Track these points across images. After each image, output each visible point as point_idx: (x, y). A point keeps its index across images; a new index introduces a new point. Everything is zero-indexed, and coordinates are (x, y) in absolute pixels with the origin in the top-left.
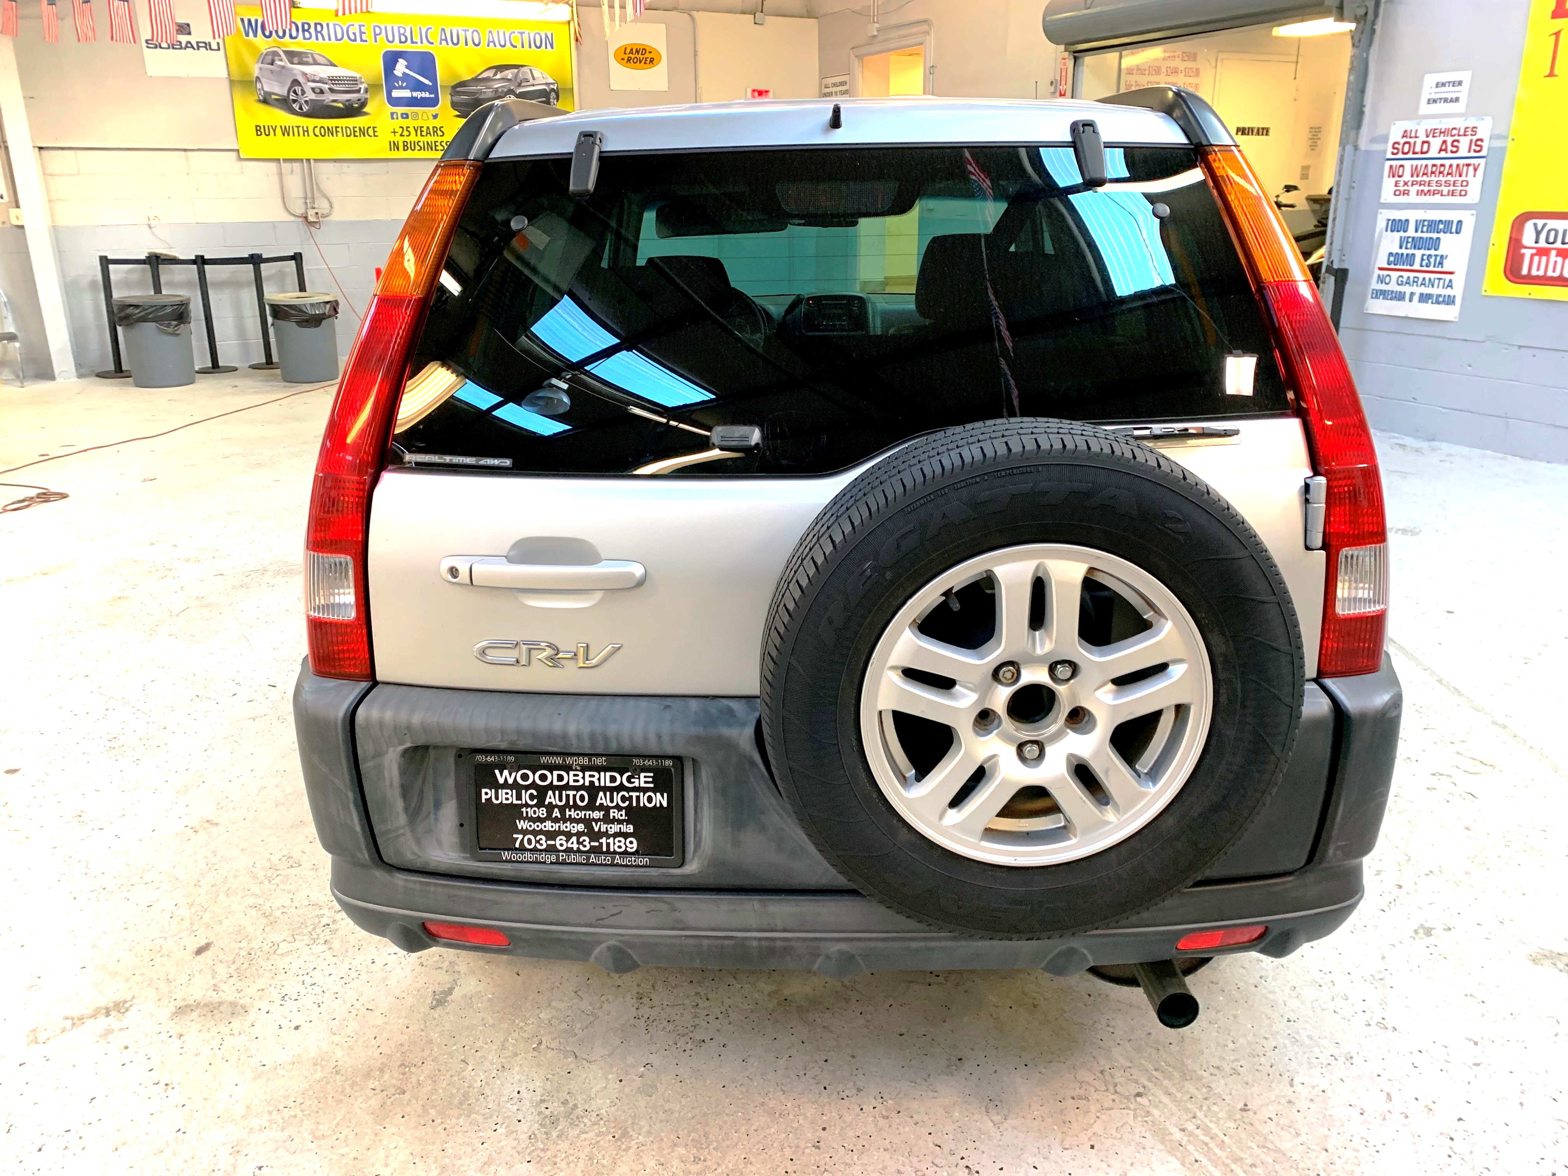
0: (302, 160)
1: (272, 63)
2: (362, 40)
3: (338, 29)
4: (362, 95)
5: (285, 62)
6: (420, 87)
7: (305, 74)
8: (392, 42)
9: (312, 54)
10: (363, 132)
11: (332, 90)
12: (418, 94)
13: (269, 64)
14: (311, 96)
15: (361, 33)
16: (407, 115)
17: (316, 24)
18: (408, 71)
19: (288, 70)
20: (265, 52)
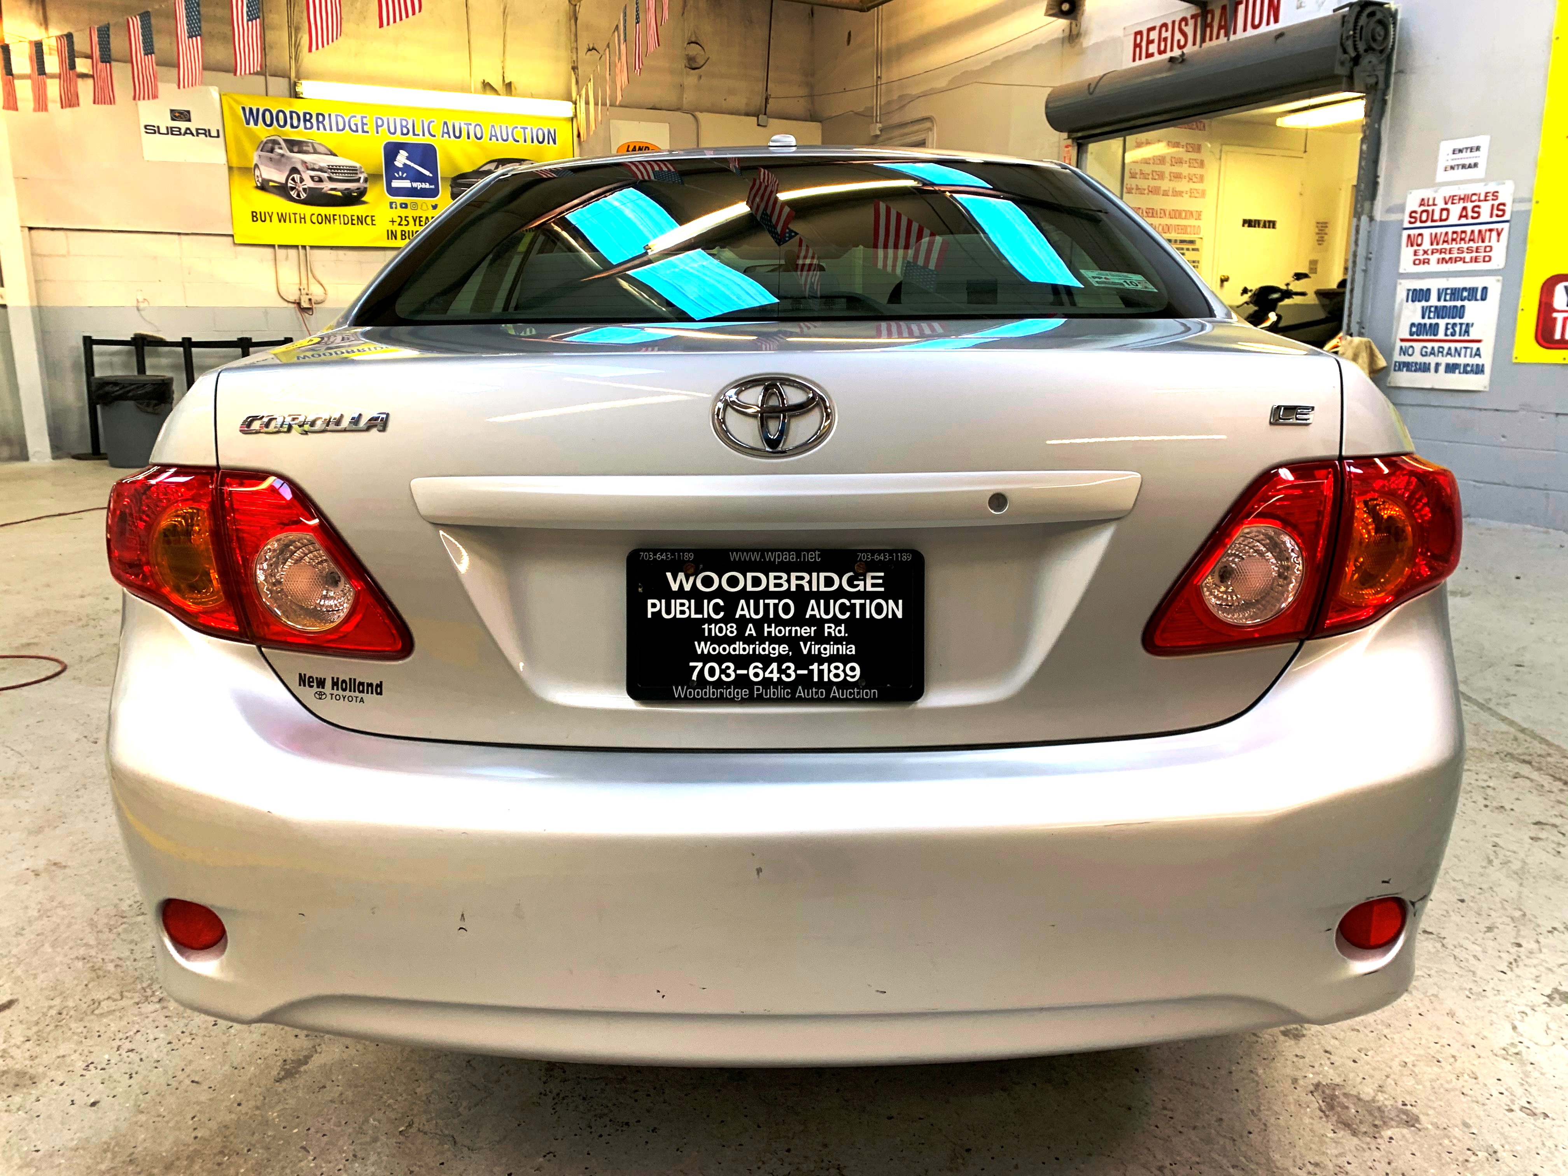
0: (296, 247)
1: (271, 151)
2: (364, 131)
3: (340, 120)
4: (361, 184)
5: (285, 150)
6: (421, 178)
7: (304, 163)
8: (394, 133)
9: (312, 143)
10: (361, 220)
11: (331, 179)
12: (418, 185)
13: (268, 151)
14: (309, 184)
15: (363, 124)
16: (406, 204)
17: (318, 115)
18: (409, 163)
19: (288, 158)
20: (265, 140)
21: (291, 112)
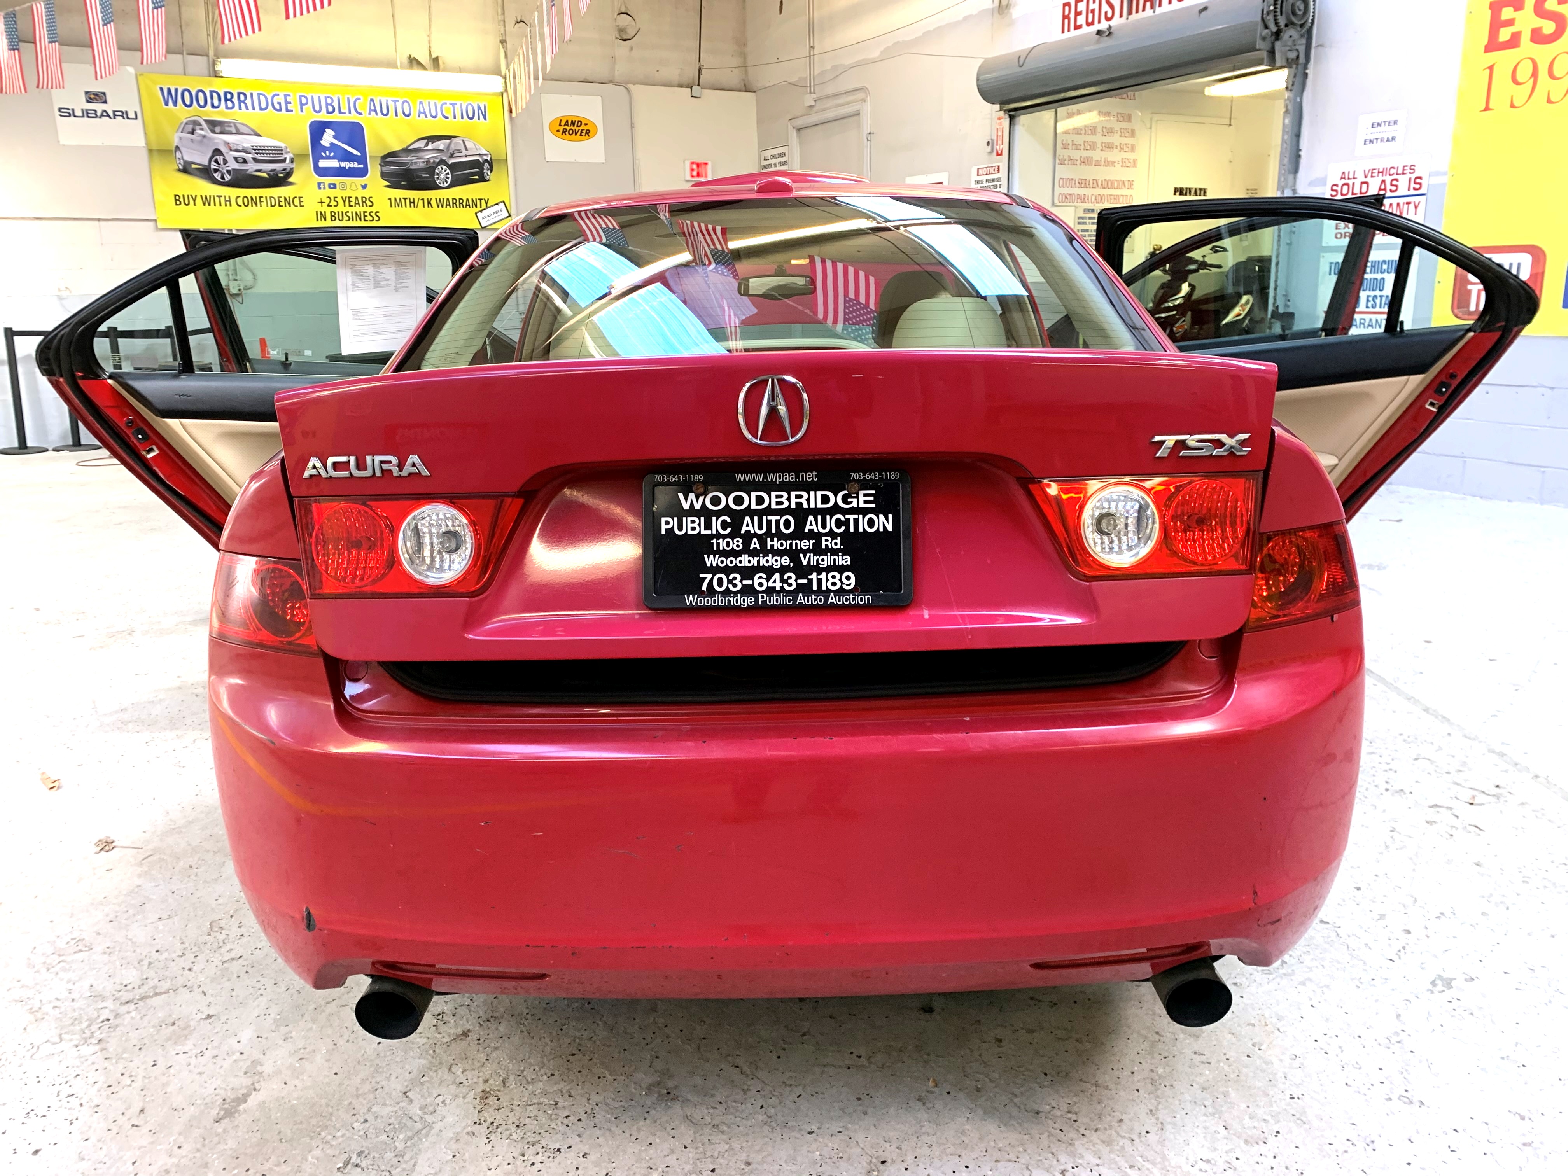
1: (192, 133)
2: (287, 110)
3: (262, 98)
4: (287, 165)
5: (206, 131)
6: (349, 157)
7: (227, 144)
8: (320, 112)
9: (234, 124)
10: (288, 202)
11: (255, 160)
12: (346, 165)
13: (189, 133)
14: (233, 165)
15: (287, 103)
16: (335, 185)
17: (239, 94)
18: (335, 142)
19: (210, 139)
20: (185, 121)
21: (211, 92)
